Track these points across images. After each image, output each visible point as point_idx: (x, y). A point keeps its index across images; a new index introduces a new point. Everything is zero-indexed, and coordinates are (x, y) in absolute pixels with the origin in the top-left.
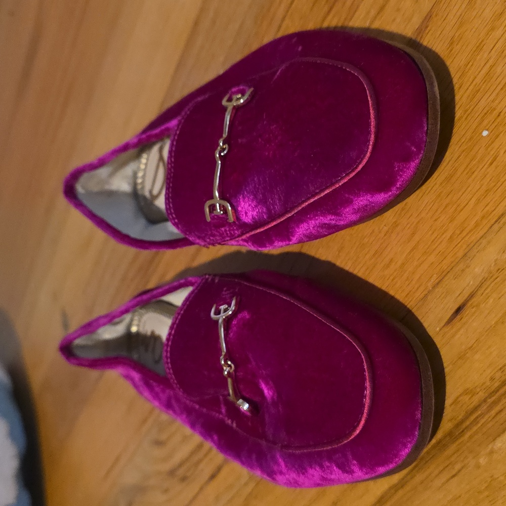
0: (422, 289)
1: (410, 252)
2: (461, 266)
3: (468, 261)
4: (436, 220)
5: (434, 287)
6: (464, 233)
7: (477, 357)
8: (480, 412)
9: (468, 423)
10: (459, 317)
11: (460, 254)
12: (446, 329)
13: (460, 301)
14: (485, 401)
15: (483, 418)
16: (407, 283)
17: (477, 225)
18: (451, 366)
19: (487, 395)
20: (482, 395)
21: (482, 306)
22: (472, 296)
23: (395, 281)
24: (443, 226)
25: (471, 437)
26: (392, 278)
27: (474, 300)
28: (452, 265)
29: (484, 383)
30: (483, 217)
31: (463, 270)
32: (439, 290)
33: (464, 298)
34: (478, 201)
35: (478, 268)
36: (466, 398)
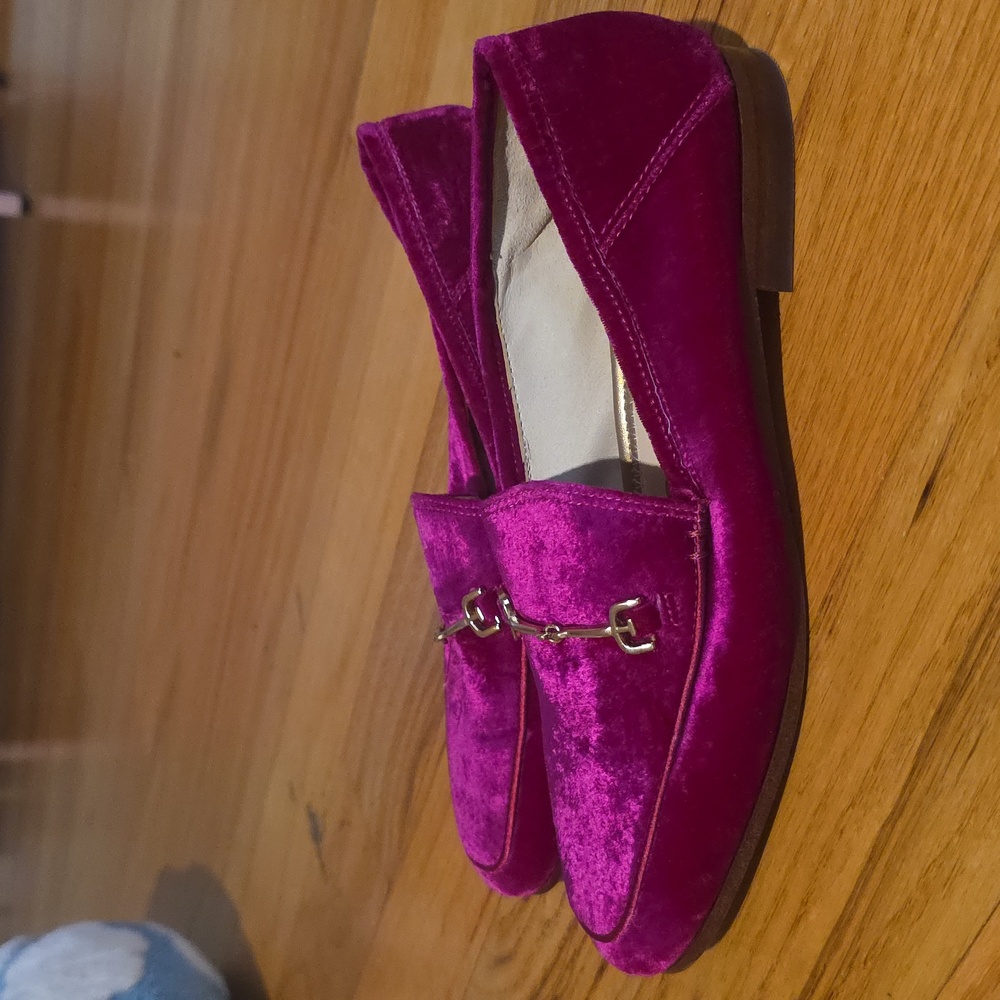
0: (871, 483)
1: (844, 439)
2: (918, 423)
3: (926, 413)
4: (870, 374)
5: (886, 475)
6: (913, 373)
7: (966, 548)
8: (987, 631)
9: (974, 656)
10: (929, 501)
11: (913, 408)
12: (915, 528)
13: (927, 474)
14: (991, 609)
15: (993, 637)
16: (848, 486)
17: (927, 354)
18: (933, 581)
19: (991, 599)
20: (984, 602)
21: (958, 468)
22: (940, 460)
23: (830, 491)
24: (882, 378)
25: (982, 677)
26: (824, 490)
27: (947, 463)
28: (907, 426)
29: (984, 582)
30: (933, 340)
31: (921, 430)
32: (894, 474)
33: (932, 469)
34: (922, 320)
35: (941, 417)
36: (964, 620)
